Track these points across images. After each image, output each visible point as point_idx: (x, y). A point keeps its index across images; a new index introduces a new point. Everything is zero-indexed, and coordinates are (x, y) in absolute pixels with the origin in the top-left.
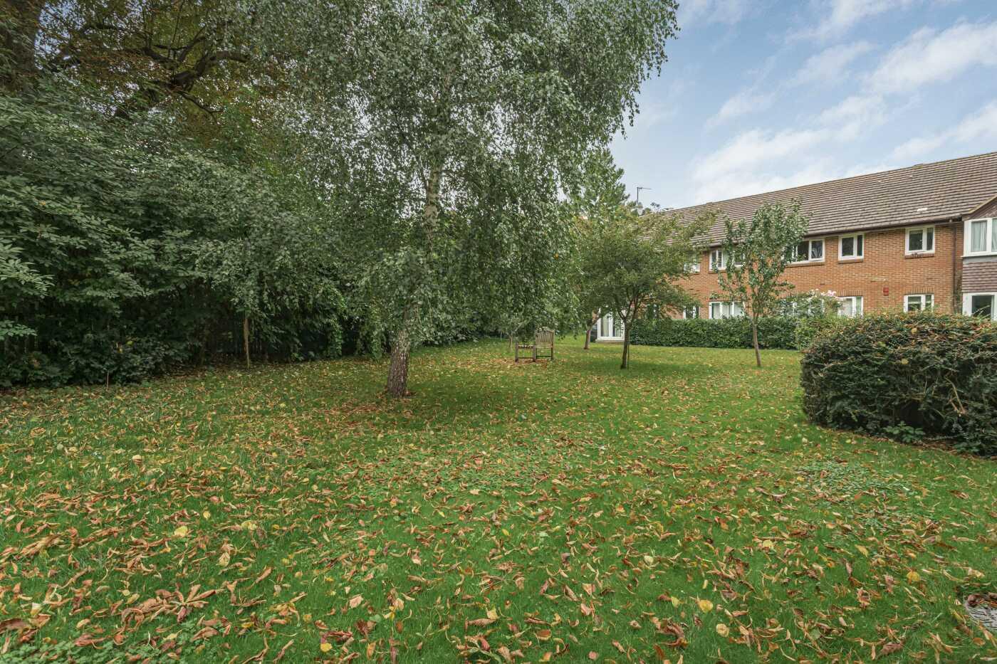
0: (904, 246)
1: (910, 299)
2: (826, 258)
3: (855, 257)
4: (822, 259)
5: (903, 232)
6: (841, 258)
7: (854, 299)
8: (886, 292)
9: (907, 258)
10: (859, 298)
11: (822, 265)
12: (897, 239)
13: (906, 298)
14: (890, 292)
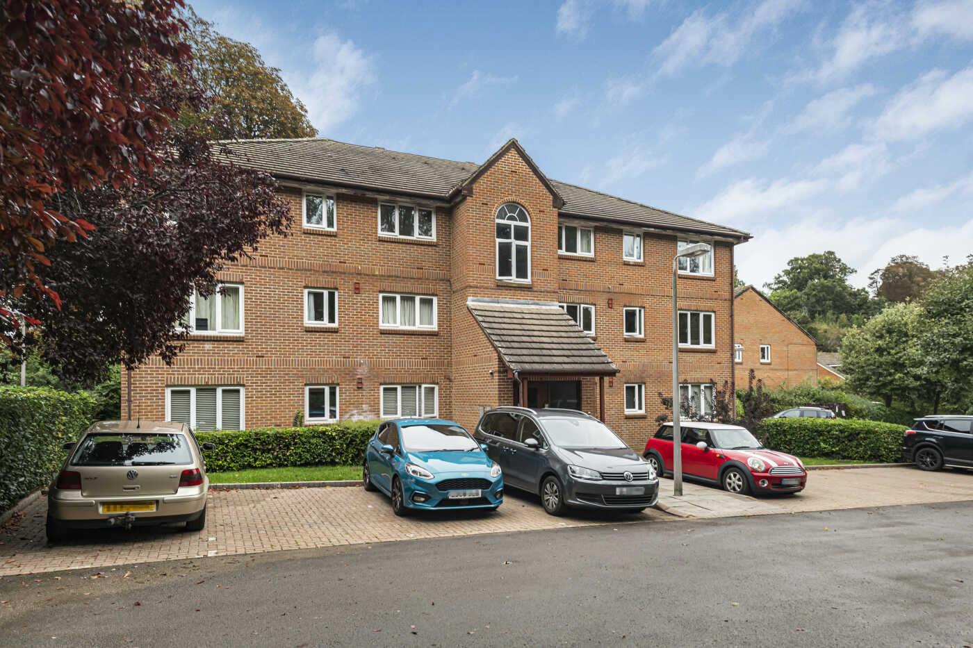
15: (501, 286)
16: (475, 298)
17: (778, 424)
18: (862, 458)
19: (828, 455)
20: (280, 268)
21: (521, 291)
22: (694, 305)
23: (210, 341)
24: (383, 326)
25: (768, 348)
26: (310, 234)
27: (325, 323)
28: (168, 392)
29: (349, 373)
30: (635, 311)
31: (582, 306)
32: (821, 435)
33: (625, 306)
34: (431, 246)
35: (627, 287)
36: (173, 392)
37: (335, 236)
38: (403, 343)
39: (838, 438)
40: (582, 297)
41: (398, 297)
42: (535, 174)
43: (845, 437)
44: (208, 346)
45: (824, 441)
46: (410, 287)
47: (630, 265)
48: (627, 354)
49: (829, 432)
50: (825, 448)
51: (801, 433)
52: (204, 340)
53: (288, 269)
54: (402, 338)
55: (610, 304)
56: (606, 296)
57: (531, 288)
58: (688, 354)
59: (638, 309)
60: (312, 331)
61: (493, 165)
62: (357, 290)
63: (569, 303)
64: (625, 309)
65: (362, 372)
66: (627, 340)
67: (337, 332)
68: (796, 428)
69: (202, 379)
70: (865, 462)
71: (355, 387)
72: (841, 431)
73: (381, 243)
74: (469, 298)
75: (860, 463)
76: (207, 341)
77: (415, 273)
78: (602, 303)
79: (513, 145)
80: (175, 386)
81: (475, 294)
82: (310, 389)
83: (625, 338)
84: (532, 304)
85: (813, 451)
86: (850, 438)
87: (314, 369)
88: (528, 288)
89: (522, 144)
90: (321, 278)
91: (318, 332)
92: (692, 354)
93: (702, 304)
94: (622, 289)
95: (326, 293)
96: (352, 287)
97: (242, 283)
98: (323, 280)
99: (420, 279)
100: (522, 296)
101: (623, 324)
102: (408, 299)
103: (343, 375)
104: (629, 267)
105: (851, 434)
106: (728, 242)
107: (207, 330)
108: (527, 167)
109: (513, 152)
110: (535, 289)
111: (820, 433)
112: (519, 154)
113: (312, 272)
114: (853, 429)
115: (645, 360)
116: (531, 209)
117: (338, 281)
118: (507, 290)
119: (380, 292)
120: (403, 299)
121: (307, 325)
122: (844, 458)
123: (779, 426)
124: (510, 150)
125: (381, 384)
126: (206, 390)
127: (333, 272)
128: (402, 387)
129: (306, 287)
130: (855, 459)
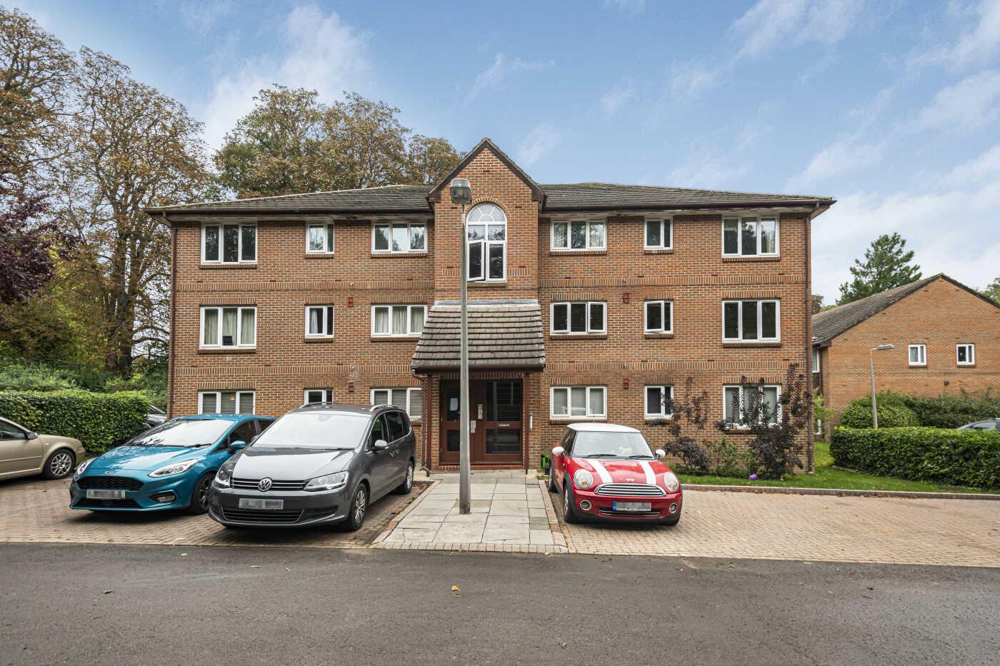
15: (473, 288)
16: (442, 302)
17: (876, 435)
18: (984, 486)
19: (936, 478)
20: (286, 291)
21: (494, 290)
22: (746, 292)
23: (230, 353)
24: (374, 334)
25: (970, 347)
26: (310, 258)
27: (325, 335)
28: (201, 395)
29: (342, 378)
30: (660, 304)
31: (589, 303)
32: (928, 450)
33: (646, 300)
34: (421, 257)
35: (648, 279)
36: (204, 395)
37: (332, 258)
38: (393, 349)
39: (949, 455)
40: (590, 294)
41: (390, 308)
42: (511, 170)
43: (959, 454)
44: (228, 358)
45: (931, 459)
46: (400, 297)
47: (653, 254)
48: (648, 353)
49: (938, 446)
50: (931, 469)
51: (901, 448)
52: (225, 354)
53: (292, 290)
54: (392, 346)
55: (626, 299)
56: (620, 292)
57: (504, 287)
58: (737, 350)
59: (662, 303)
60: (310, 343)
61: (463, 168)
62: (351, 304)
63: (573, 301)
64: (646, 303)
65: (354, 377)
66: (647, 338)
67: (332, 342)
68: (896, 441)
69: (225, 384)
70: (987, 491)
71: (347, 391)
72: (955, 446)
73: (374, 260)
74: (436, 302)
75: (977, 492)
76: (228, 354)
77: (405, 284)
78: (616, 298)
79: (486, 145)
80: (206, 390)
81: (443, 297)
82: (310, 393)
83: (646, 335)
84: (505, 303)
85: (918, 471)
86: (967, 456)
87: (312, 375)
88: (502, 287)
89: (495, 142)
90: (319, 296)
91: (315, 343)
92: (741, 351)
93: (759, 291)
94: (641, 281)
95: (325, 310)
96: (346, 301)
97: (255, 305)
98: (321, 297)
99: (410, 289)
100: (494, 296)
101: (643, 320)
102: (400, 309)
103: (337, 380)
104: (652, 257)
105: (967, 450)
106: (799, 213)
107: (232, 345)
108: (502, 164)
109: (486, 151)
110: (510, 287)
111: (926, 448)
112: (493, 153)
113: (312, 291)
114: (970, 442)
115: (672, 358)
116: (506, 207)
117: (334, 298)
118: (477, 291)
119: (372, 304)
120: (395, 309)
121: (309, 338)
122: (958, 483)
123: (876, 438)
124: (483, 150)
125: (371, 388)
126: (228, 393)
127: (330, 290)
128: (393, 391)
129: (307, 305)
130: (971, 486)
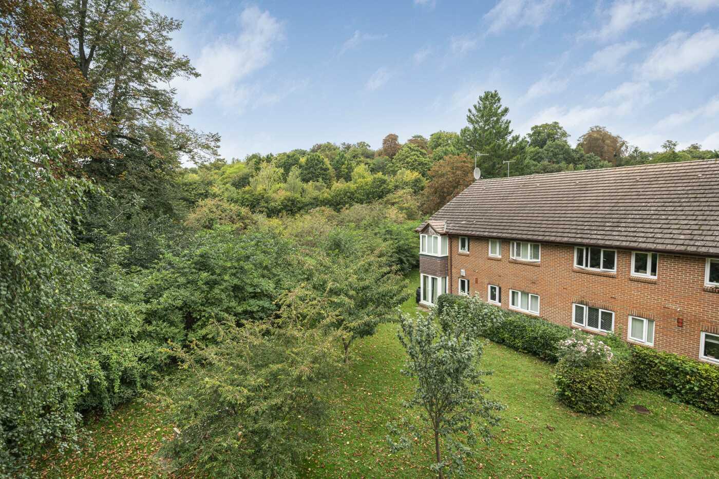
0: (703, 275)
1: (707, 336)
2: (618, 271)
3: (648, 275)
4: (613, 271)
5: (704, 261)
6: (634, 274)
7: (645, 321)
8: (680, 323)
9: (705, 290)
10: (651, 321)
11: (613, 277)
12: (694, 267)
13: (703, 335)
14: (685, 324)
